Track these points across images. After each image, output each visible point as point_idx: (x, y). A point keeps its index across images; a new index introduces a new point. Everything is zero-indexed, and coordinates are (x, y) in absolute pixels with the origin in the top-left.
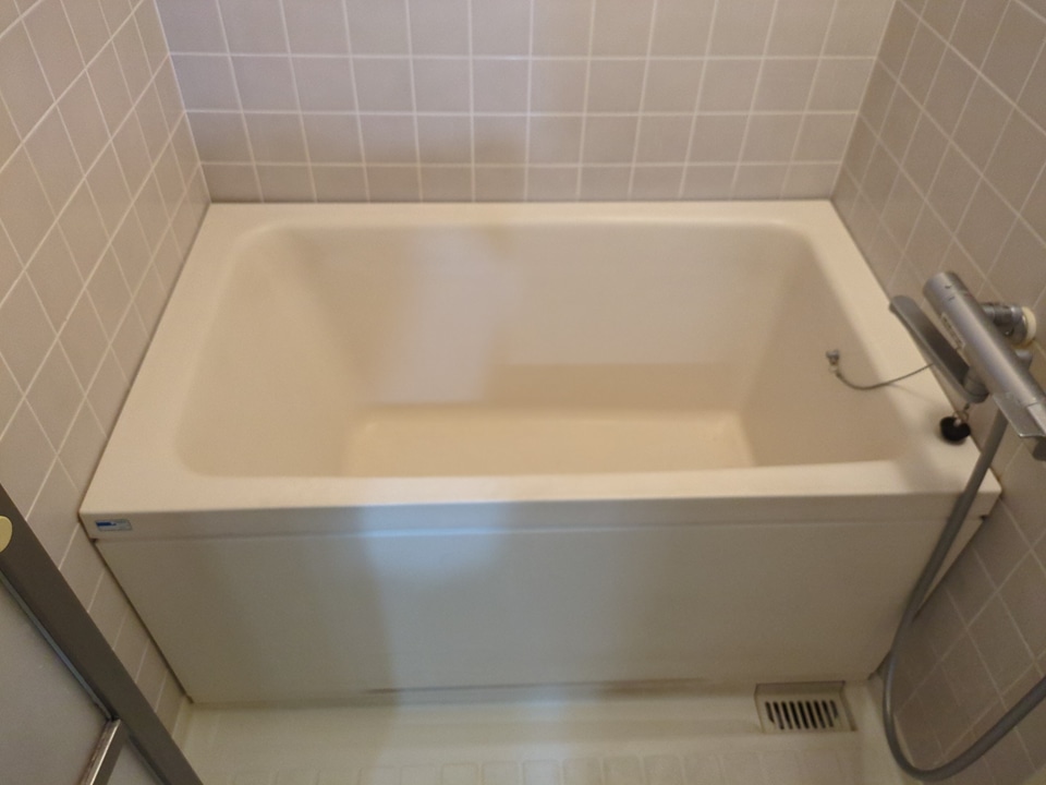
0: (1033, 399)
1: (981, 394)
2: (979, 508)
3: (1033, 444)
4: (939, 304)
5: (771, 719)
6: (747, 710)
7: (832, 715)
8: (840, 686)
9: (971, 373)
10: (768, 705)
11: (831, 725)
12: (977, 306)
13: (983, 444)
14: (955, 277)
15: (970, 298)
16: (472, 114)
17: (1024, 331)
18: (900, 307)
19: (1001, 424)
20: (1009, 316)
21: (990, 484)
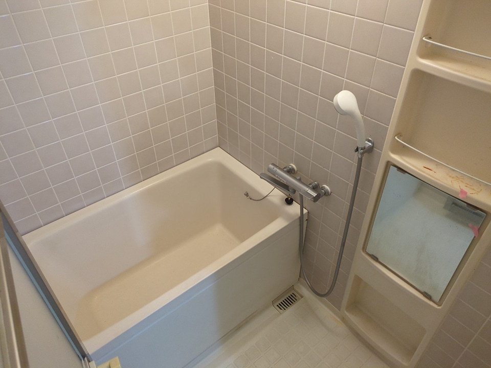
0: (308, 189)
1: (294, 191)
2: (305, 218)
3: (313, 199)
4: (274, 173)
5: (281, 309)
6: (273, 311)
7: (294, 296)
8: (292, 287)
9: (290, 188)
10: (277, 306)
11: (296, 300)
12: (282, 170)
13: (299, 203)
14: (273, 164)
15: (280, 168)
16: (96, 169)
17: (294, 170)
18: (262, 176)
19: (301, 197)
20: (290, 169)
21: (305, 211)
